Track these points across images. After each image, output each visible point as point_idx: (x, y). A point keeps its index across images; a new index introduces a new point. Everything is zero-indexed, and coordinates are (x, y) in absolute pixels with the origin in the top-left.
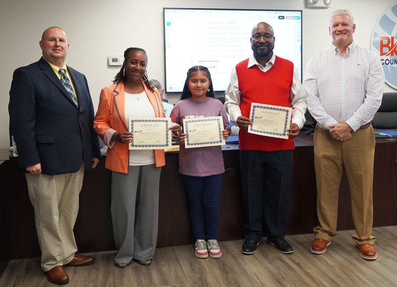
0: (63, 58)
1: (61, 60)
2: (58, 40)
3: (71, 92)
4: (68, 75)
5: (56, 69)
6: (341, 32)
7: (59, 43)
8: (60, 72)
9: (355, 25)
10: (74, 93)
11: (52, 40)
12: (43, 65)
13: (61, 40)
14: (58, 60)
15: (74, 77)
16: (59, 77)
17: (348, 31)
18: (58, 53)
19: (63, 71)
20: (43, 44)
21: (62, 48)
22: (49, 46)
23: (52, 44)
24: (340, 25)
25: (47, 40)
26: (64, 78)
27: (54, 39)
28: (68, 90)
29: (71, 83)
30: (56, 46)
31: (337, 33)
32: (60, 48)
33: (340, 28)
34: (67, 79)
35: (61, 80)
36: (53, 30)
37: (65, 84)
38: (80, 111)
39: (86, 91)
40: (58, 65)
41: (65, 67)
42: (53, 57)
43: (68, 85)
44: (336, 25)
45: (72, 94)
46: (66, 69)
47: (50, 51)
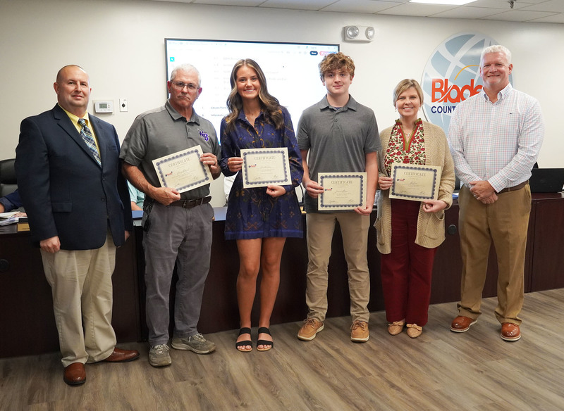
0: (85, 106)
1: (82, 109)
2: (79, 83)
3: (94, 148)
4: (90, 127)
5: (75, 119)
6: (493, 74)
7: (80, 88)
8: (79, 122)
10: (97, 150)
11: (71, 83)
12: (58, 114)
13: (83, 84)
14: (78, 109)
16: (79, 129)
17: (501, 72)
18: (79, 100)
19: (83, 122)
20: (59, 86)
21: (85, 94)
22: (69, 93)
23: (71, 88)
24: (492, 65)
25: (62, 81)
26: (85, 130)
27: (74, 82)
28: (90, 145)
29: (93, 137)
30: (77, 92)
31: (489, 74)
32: (81, 94)
33: (493, 68)
34: (90, 132)
35: (81, 132)
36: (71, 69)
37: (86, 138)
38: (104, 171)
39: (114, 147)
40: (79, 114)
41: (86, 117)
42: (72, 104)
43: (89, 139)
44: (488, 65)
45: (94, 151)
46: (88, 120)
47: (70, 97)
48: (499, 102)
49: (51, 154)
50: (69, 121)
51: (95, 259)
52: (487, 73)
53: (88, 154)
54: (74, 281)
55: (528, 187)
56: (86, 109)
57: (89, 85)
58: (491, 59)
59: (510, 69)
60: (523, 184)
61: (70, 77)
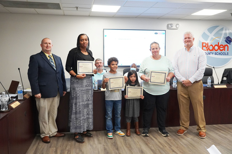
0: (50, 51)
1: (49, 51)
2: (48, 43)
3: (54, 65)
4: (52, 58)
5: (47, 55)
7: (49, 45)
8: (49, 56)
10: (55, 65)
12: (42, 54)
13: (49, 44)
14: (48, 52)
15: (55, 58)
16: (48, 58)
18: (48, 49)
19: (50, 56)
20: (42, 45)
22: (45, 46)
23: (46, 45)
25: (43, 43)
27: (47, 43)
28: (52, 64)
29: (53, 61)
30: (47, 46)
32: (49, 47)
33: (187, 39)
34: (52, 59)
36: (46, 39)
37: (51, 61)
38: (57, 72)
39: (60, 64)
40: (49, 53)
42: (46, 50)
43: (52, 62)
44: (186, 38)
46: (52, 55)
47: (45, 48)
48: (190, 52)
49: (39, 67)
50: (45, 56)
51: (53, 101)
52: (185, 41)
53: (51, 66)
54: (45, 108)
55: (201, 81)
56: (51, 52)
57: (52, 44)
58: (187, 36)
59: (194, 39)
60: (200, 80)
61: (45, 42)
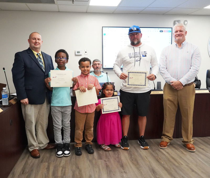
0: (39, 48)
2: (37, 39)
3: (42, 65)
4: (41, 57)
5: (35, 53)
6: (179, 35)
8: (37, 55)
9: (186, 31)
10: (43, 66)
12: (29, 51)
13: (38, 39)
14: (36, 49)
16: (37, 57)
17: (182, 35)
18: (37, 46)
20: (30, 41)
21: (39, 43)
22: (32, 42)
23: (34, 41)
24: (179, 32)
25: (31, 38)
27: (35, 39)
28: (41, 64)
30: (36, 42)
31: (177, 36)
32: (38, 43)
34: (41, 59)
35: (38, 58)
36: (34, 34)
37: (39, 61)
38: (46, 74)
39: (50, 65)
40: (37, 51)
41: (40, 53)
43: (41, 61)
45: (42, 66)
47: (33, 45)
50: (33, 54)
51: (41, 108)
53: (40, 67)
60: (192, 83)
61: (33, 37)
